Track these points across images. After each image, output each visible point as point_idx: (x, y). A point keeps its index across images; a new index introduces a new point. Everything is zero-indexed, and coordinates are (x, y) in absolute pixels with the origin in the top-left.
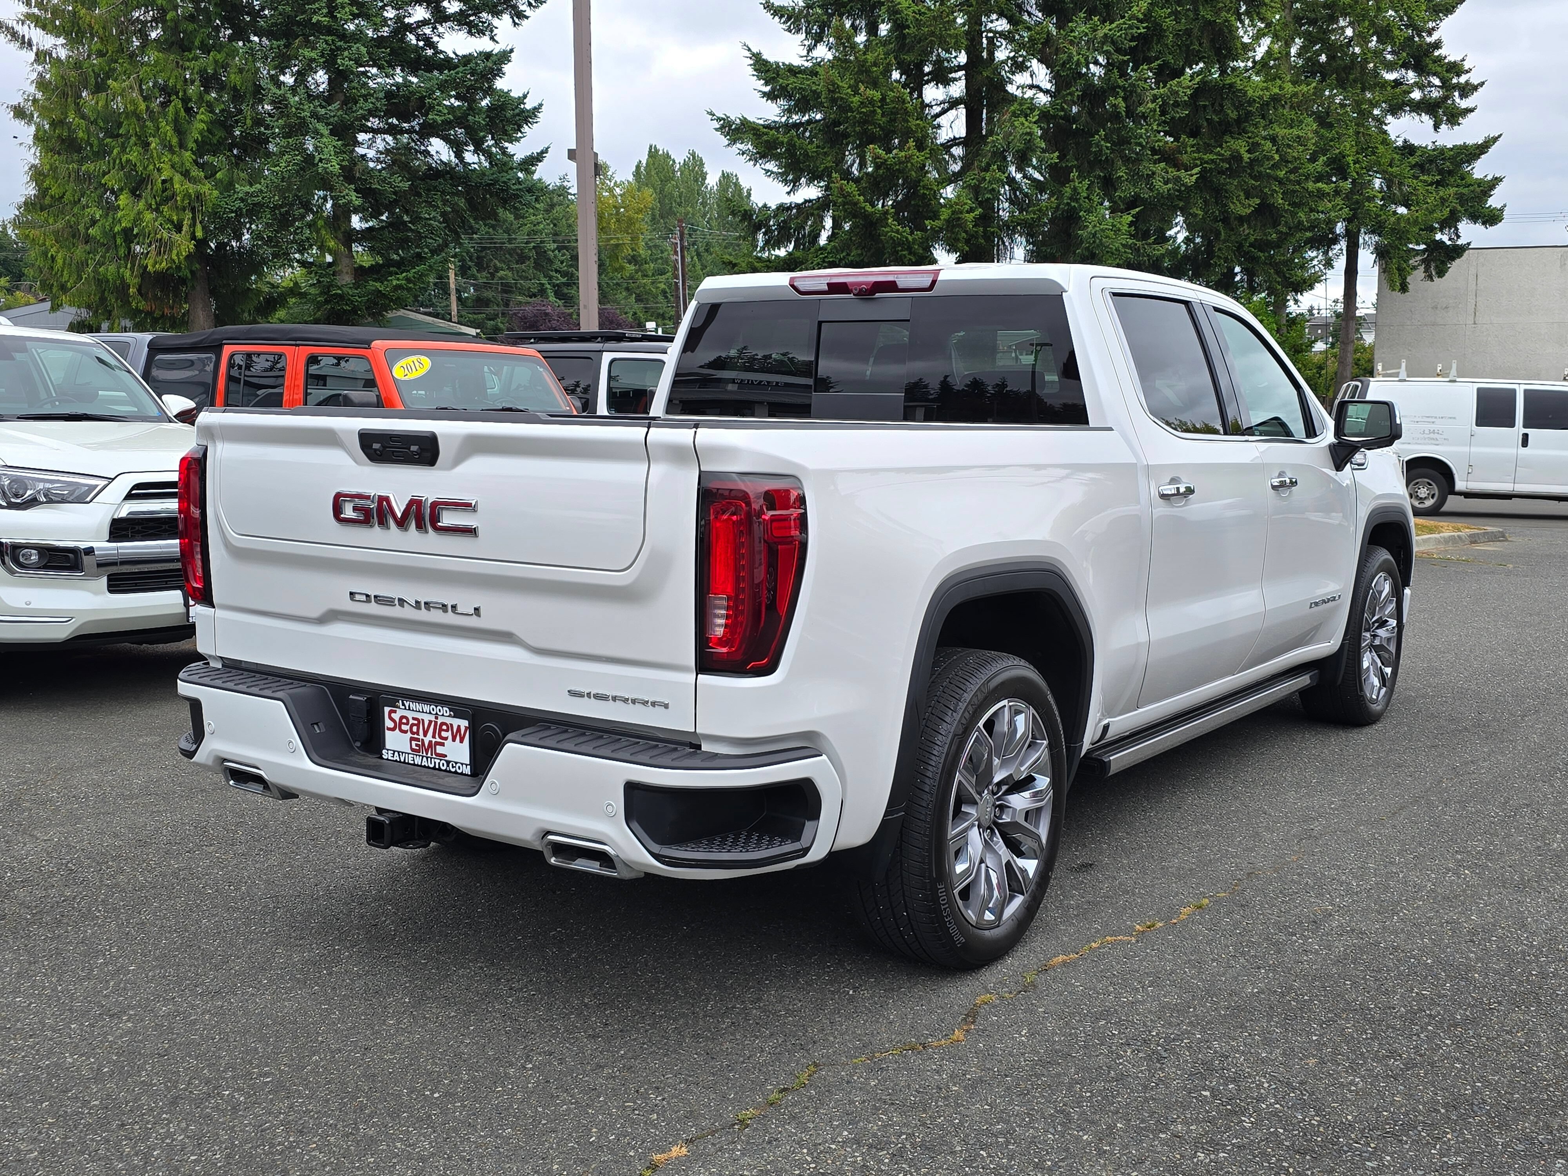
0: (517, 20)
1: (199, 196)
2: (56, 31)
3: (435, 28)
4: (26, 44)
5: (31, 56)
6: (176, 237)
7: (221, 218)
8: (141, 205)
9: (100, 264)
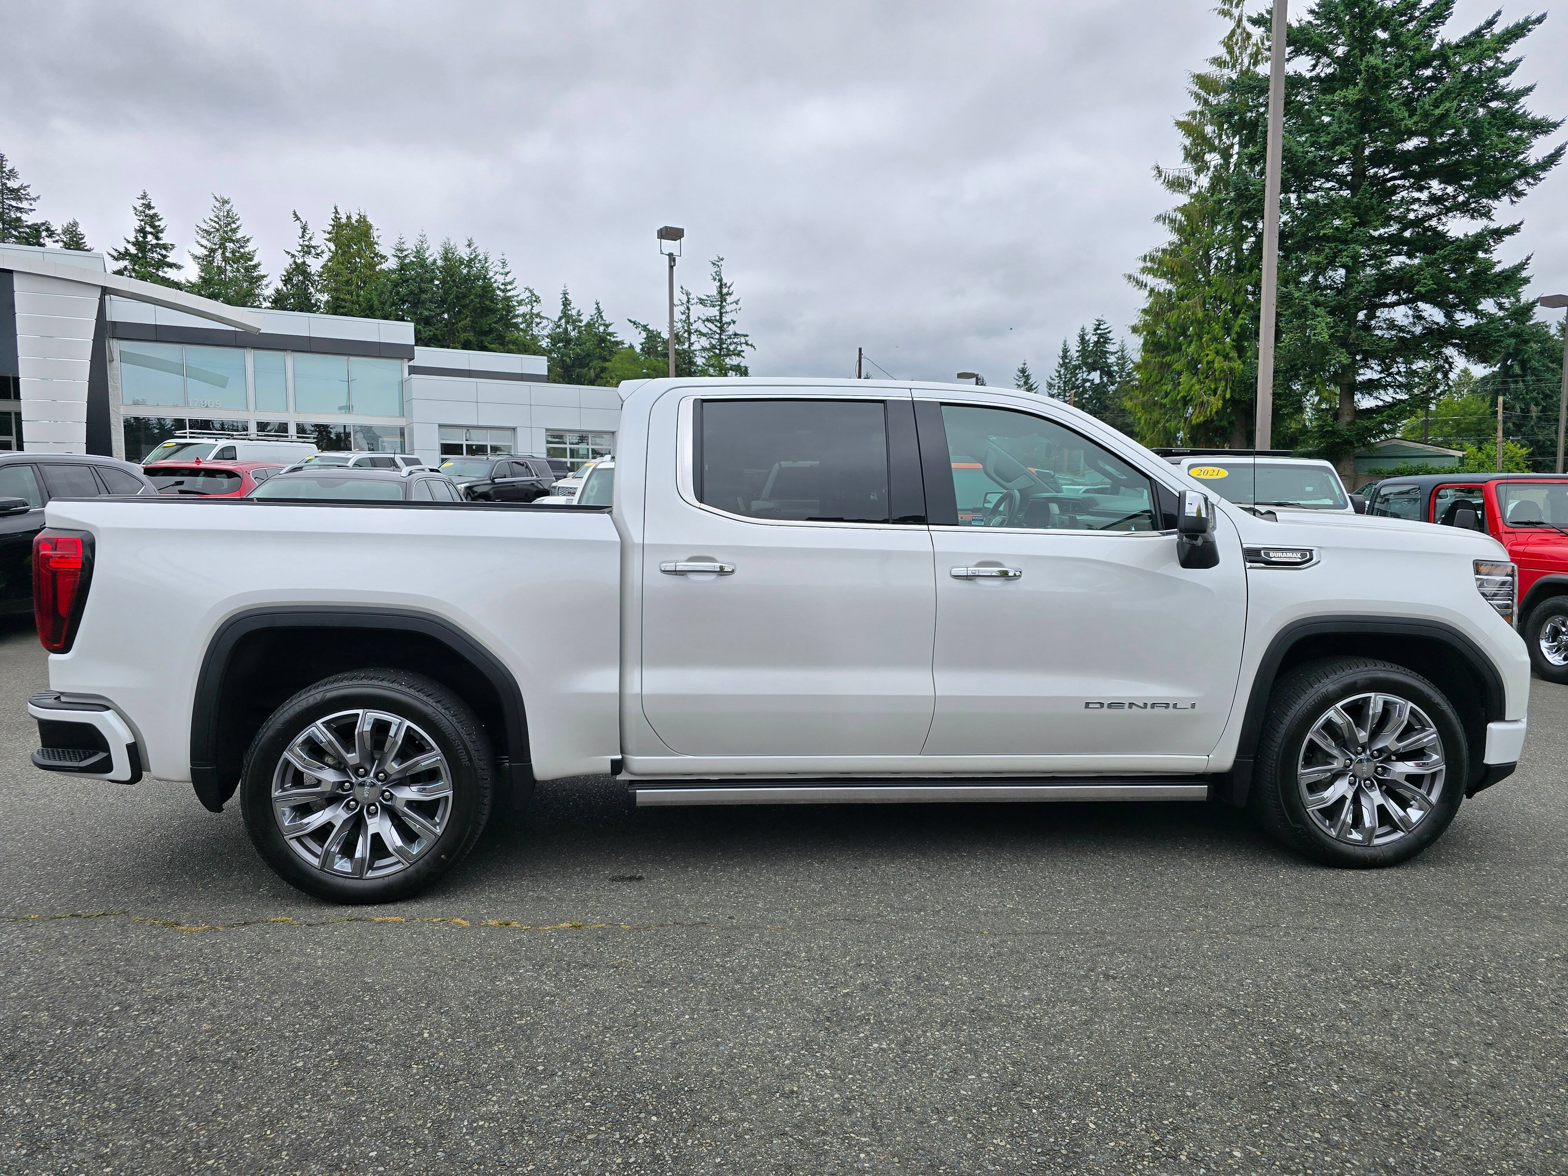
0: (1515, 199)
1: (1231, 370)
2: (1164, 275)
3: (1440, 219)
4: (1142, 285)
5: (1147, 293)
6: (1212, 399)
7: (1245, 383)
8: (1194, 380)
9: (1167, 421)
